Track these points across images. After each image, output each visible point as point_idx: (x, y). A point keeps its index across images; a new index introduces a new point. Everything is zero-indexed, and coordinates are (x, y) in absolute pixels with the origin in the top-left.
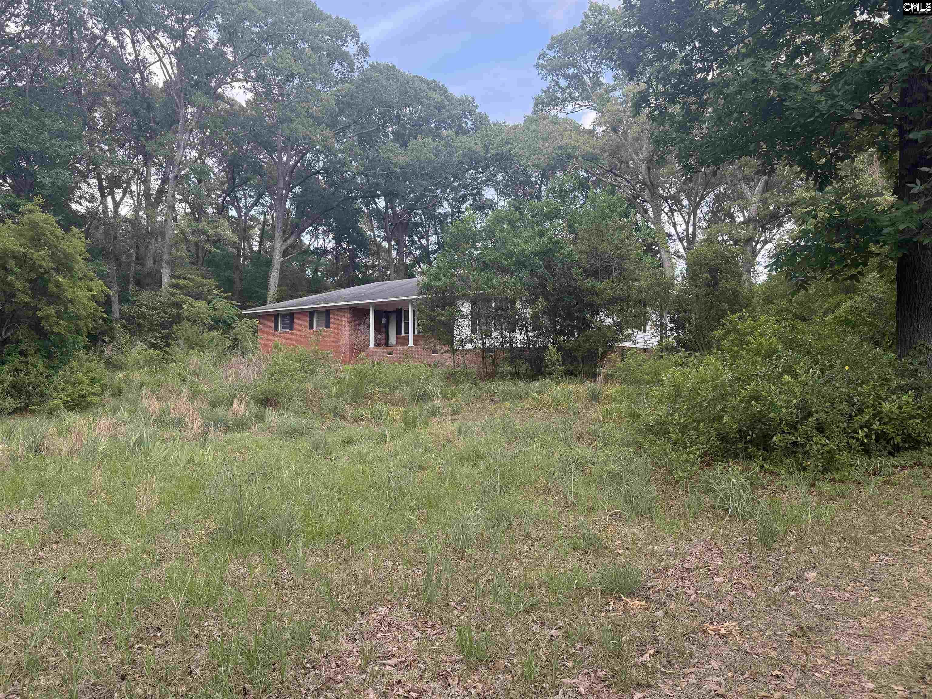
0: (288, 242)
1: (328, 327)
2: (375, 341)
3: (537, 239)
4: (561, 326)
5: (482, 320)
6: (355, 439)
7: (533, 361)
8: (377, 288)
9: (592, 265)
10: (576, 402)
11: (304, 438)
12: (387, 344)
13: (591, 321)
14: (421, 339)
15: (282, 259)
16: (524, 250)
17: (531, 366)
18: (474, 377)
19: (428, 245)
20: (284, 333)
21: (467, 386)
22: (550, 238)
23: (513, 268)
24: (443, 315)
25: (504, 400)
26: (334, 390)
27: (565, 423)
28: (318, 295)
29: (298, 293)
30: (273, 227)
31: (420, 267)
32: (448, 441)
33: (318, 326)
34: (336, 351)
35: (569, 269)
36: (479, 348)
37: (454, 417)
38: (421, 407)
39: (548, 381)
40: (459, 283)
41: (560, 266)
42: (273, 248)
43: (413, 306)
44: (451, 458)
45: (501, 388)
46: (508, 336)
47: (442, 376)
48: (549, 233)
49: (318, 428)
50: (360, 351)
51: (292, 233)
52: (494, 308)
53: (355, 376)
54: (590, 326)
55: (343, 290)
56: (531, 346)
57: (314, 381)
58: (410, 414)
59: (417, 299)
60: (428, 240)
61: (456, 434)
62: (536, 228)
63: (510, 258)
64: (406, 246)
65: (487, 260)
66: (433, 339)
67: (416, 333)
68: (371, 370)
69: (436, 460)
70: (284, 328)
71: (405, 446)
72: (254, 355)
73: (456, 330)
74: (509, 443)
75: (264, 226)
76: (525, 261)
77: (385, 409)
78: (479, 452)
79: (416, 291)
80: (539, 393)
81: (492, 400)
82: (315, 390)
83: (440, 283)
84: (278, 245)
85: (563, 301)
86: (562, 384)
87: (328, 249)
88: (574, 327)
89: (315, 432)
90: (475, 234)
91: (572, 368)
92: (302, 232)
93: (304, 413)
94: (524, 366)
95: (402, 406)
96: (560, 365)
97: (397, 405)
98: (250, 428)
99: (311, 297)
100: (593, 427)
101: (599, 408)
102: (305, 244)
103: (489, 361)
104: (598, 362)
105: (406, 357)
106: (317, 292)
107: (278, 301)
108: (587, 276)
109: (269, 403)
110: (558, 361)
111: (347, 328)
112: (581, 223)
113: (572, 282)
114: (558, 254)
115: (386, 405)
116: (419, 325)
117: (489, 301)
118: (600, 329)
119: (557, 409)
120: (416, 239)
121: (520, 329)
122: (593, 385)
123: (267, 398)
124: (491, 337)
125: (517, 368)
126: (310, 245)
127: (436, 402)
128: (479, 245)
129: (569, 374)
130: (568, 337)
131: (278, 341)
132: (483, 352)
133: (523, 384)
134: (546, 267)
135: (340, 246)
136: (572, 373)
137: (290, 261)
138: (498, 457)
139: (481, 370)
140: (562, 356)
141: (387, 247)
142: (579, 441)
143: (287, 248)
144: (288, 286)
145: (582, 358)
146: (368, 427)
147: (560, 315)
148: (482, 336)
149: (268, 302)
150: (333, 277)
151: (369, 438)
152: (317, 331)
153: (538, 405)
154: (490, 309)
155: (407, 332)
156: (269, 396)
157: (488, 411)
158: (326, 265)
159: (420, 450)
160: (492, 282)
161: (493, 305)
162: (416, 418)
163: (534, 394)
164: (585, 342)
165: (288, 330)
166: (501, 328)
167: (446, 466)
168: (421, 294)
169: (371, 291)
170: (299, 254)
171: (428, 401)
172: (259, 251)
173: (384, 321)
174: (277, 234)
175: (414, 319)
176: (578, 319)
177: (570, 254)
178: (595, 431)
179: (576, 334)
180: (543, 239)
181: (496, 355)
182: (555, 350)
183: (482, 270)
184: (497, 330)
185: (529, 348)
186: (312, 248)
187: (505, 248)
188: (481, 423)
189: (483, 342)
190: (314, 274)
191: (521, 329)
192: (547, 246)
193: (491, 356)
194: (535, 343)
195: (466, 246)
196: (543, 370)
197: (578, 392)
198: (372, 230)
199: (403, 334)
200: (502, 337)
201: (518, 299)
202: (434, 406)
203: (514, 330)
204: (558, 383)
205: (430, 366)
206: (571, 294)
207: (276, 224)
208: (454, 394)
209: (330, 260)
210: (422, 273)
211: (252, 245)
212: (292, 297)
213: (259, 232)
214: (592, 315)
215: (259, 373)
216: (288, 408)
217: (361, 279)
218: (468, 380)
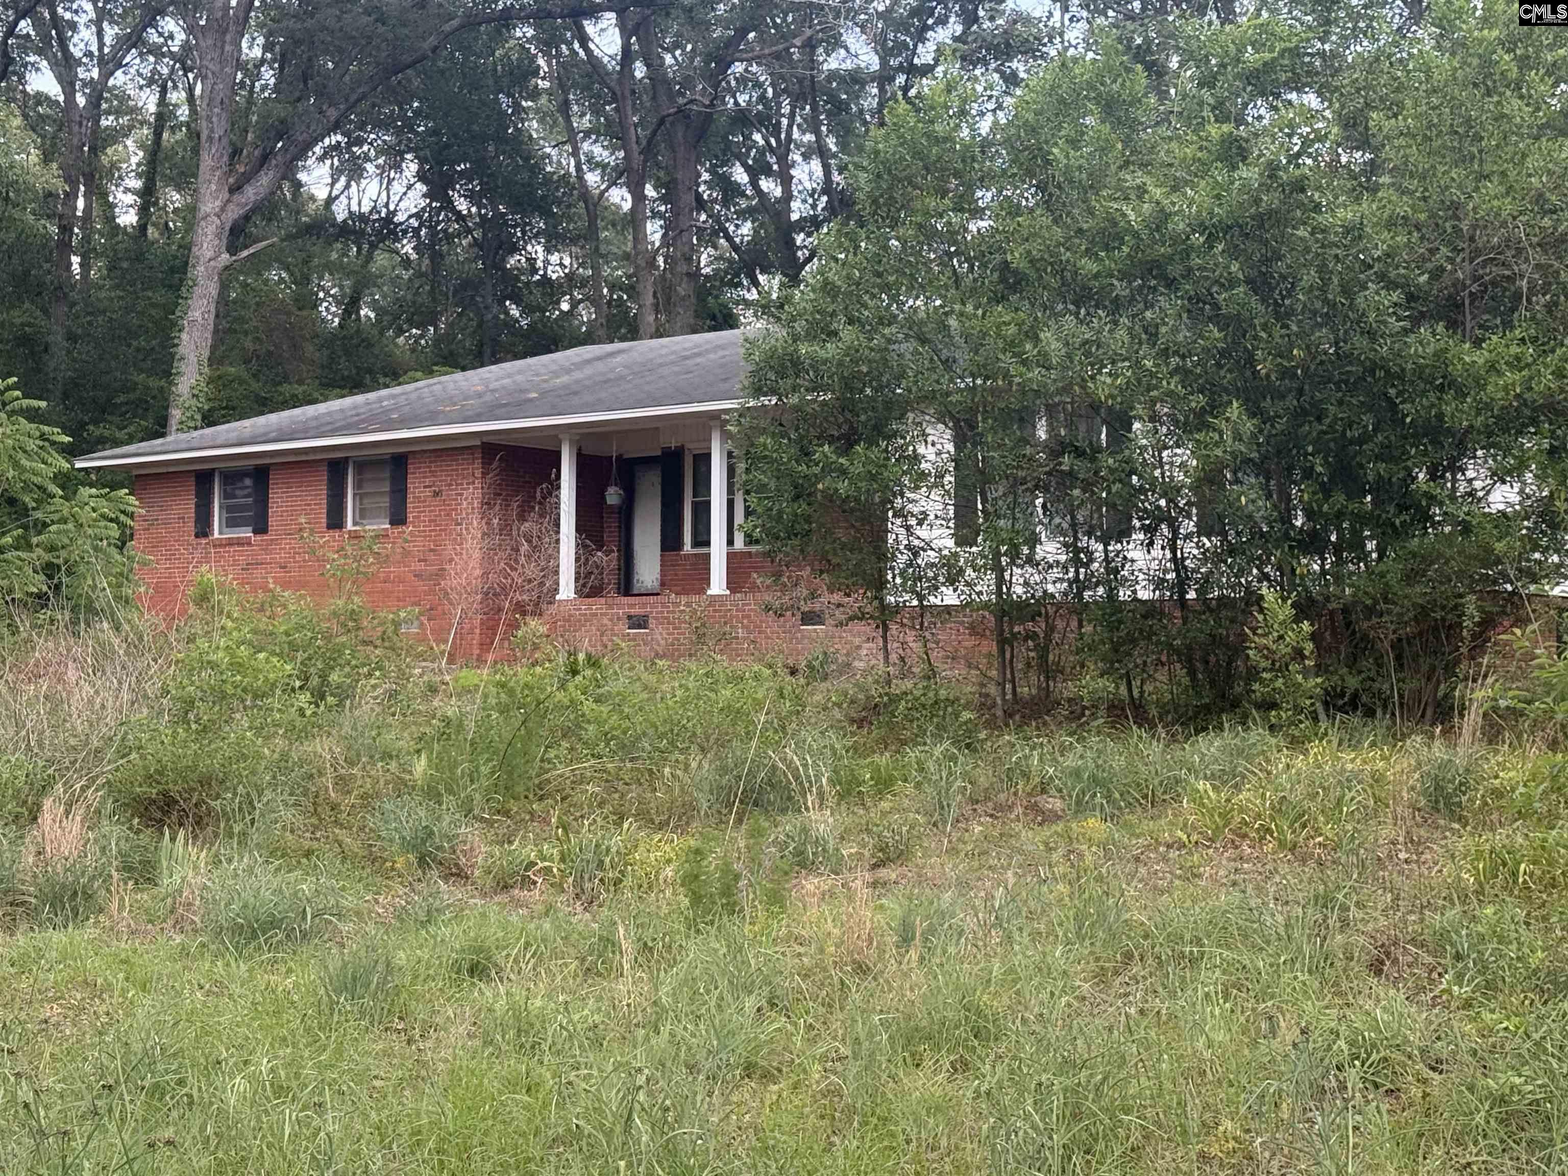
0: (251, 193)
1: (398, 518)
2: (580, 577)
3: (1220, 174)
4: (1310, 515)
5: (998, 491)
6: (499, 958)
7: (1198, 655)
8: (588, 371)
9: (1437, 274)
10: (1366, 818)
11: (305, 950)
12: (626, 587)
13: (1432, 499)
14: (756, 569)
15: (225, 256)
16: (1163, 216)
17: (1192, 673)
18: (966, 715)
19: (788, 196)
20: (230, 543)
21: (938, 751)
22: (1273, 169)
23: (1120, 288)
24: (843, 472)
25: (1081, 808)
26: (420, 766)
27: (1325, 901)
28: (359, 399)
29: (285, 388)
30: (194, 135)
31: (755, 283)
32: (861, 969)
33: (362, 514)
34: (432, 612)
35: (1346, 291)
36: (986, 606)
37: (883, 873)
38: (756, 833)
39: (1257, 734)
40: (907, 347)
41: (1310, 277)
42: (189, 214)
43: (726, 436)
44: (871, 1035)
45: (1070, 761)
46: (1099, 555)
47: (837, 714)
48: (1267, 149)
49: (358, 914)
50: (524, 613)
51: (264, 159)
52: (1046, 446)
53: (504, 710)
54: (1428, 518)
55: (459, 376)
56: (1192, 595)
57: (347, 729)
58: (712, 862)
59: (743, 412)
60: (786, 180)
61: (891, 939)
62: (1215, 131)
63: (1107, 248)
64: (701, 204)
65: (1016, 257)
66: (806, 572)
67: (739, 543)
68: (563, 686)
69: (812, 1041)
70: (231, 523)
71: (690, 981)
72: (117, 628)
73: (896, 532)
74: (1101, 977)
75: (158, 135)
76: (1171, 258)
77: (616, 842)
78: (979, 1013)
79: (742, 379)
80: (1219, 779)
81: (1034, 808)
82: (351, 763)
83: (831, 350)
84: (209, 205)
85: (1319, 419)
86: (1315, 748)
87: (400, 217)
88: (1361, 519)
89: (346, 928)
90: (967, 156)
91: (1353, 683)
92: (303, 151)
93: (308, 854)
94: (1162, 676)
95: (682, 829)
96: (1305, 672)
97: (661, 827)
98: (101, 910)
99: (335, 405)
100: (1436, 920)
101: (1464, 843)
102: (312, 198)
103: (1025, 652)
104: (1457, 662)
105: (701, 637)
106: (356, 386)
107: (209, 420)
108: (1416, 321)
109: (175, 816)
110: (1299, 654)
111: (476, 525)
112: (1395, 110)
113: (1360, 342)
114: (1301, 232)
115: (619, 824)
116: (748, 513)
117: (1025, 419)
118: (1466, 529)
119: (1293, 848)
120: (740, 175)
121: (1145, 529)
122: (1439, 751)
123: (165, 794)
124: (1031, 561)
125: (1135, 684)
126: (330, 200)
127: (813, 815)
128: (985, 196)
129: (1341, 709)
130: (1340, 562)
131: (208, 574)
132: (999, 621)
133: (1157, 747)
134: (1248, 281)
135: (448, 205)
136: (1353, 704)
137: (258, 263)
138: (1055, 1033)
139: (992, 690)
140: (1313, 637)
141: (627, 206)
142: (1379, 973)
143: (247, 218)
144: (247, 361)
145: (1397, 645)
146: (549, 909)
147: (1308, 473)
148: (997, 555)
149: (173, 423)
150: (421, 325)
151: (556, 954)
152: (355, 536)
153: (1217, 830)
154: (1028, 450)
155: (702, 539)
156: (174, 789)
157: (1020, 851)
158: (395, 281)
159: (750, 1003)
160: (1036, 339)
161: (1042, 434)
162: (737, 877)
163: (1201, 785)
164: (1410, 577)
165: (246, 533)
166: (1074, 525)
167: (854, 1068)
168: (758, 391)
169: (565, 379)
170: (290, 237)
171: (783, 811)
172: (142, 227)
173: (613, 496)
174: (207, 161)
175: (731, 490)
176: (1380, 488)
177: (1355, 232)
178: (1443, 937)
179: (1370, 545)
180: (1244, 172)
181: (1051, 629)
182: (1286, 611)
183: (999, 299)
184: (1058, 531)
185: (1183, 602)
186: (340, 212)
187: (1091, 212)
188: (990, 897)
189: (1000, 581)
190: (347, 314)
191: (1151, 531)
192: (1257, 201)
193: (1033, 636)
194: (1205, 585)
195: (932, 203)
196: (1238, 689)
197: (1378, 779)
198: (572, 138)
199: (688, 547)
200: (1076, 562)
201: (1139, 409)
202: (805, 830)
203: (1124, 533)
204: (1297, 743)
205: (793, 672)
206: (1353, 389)
207: (203, 125)
208: (883, 784)
209: (406, 262)
210: (765, 308)
211: (112, 206)
212: (264, 406)
213: (137, 157)
214: (1433, 476)
215: (139, 697)
216: (244, 834)
217: (525, 335)
218: (940, 727)
